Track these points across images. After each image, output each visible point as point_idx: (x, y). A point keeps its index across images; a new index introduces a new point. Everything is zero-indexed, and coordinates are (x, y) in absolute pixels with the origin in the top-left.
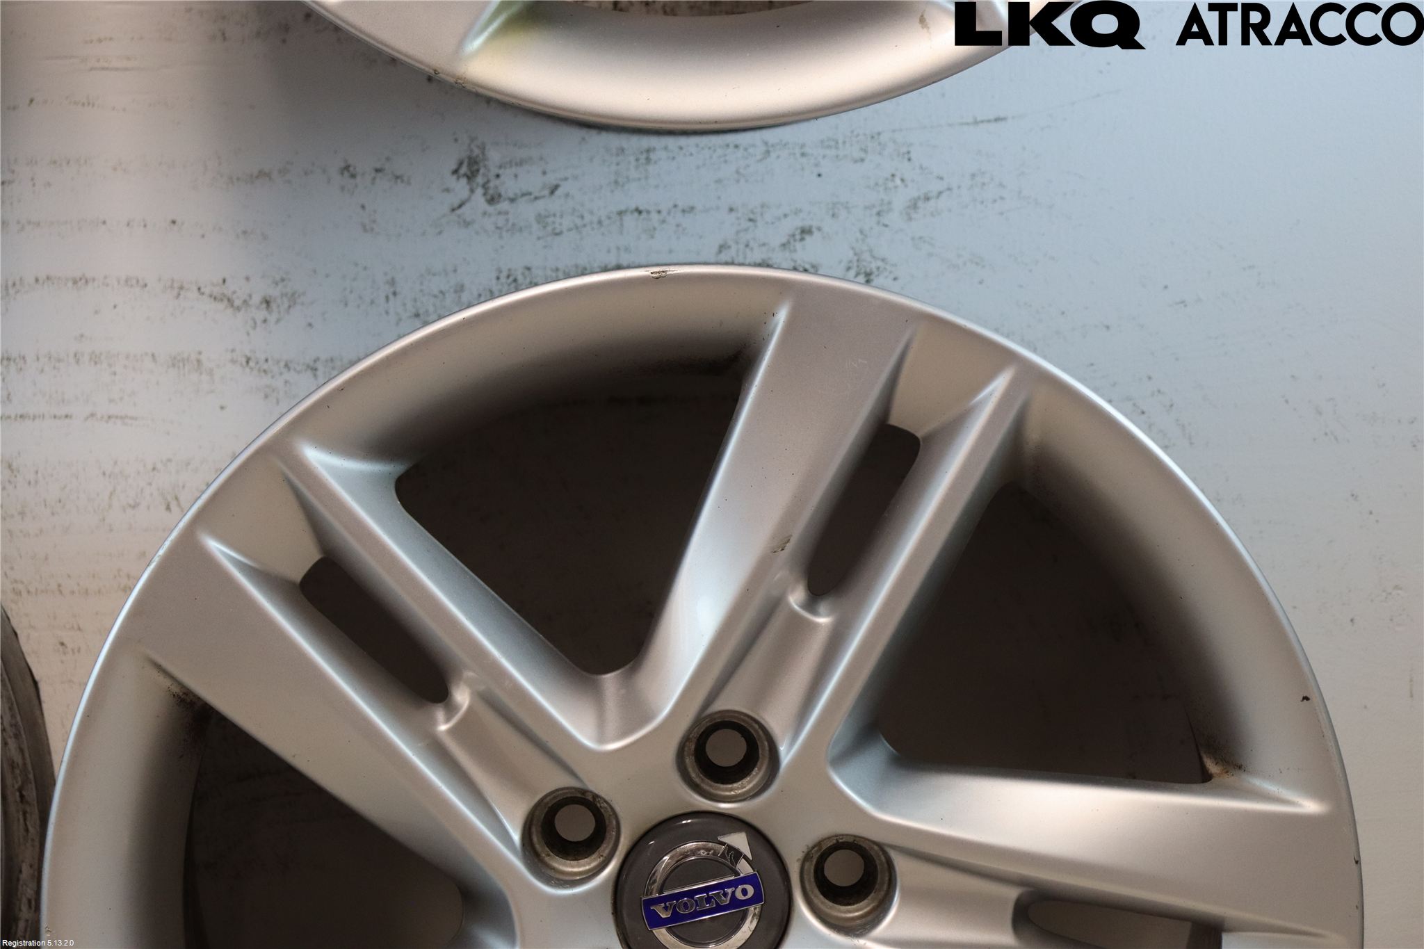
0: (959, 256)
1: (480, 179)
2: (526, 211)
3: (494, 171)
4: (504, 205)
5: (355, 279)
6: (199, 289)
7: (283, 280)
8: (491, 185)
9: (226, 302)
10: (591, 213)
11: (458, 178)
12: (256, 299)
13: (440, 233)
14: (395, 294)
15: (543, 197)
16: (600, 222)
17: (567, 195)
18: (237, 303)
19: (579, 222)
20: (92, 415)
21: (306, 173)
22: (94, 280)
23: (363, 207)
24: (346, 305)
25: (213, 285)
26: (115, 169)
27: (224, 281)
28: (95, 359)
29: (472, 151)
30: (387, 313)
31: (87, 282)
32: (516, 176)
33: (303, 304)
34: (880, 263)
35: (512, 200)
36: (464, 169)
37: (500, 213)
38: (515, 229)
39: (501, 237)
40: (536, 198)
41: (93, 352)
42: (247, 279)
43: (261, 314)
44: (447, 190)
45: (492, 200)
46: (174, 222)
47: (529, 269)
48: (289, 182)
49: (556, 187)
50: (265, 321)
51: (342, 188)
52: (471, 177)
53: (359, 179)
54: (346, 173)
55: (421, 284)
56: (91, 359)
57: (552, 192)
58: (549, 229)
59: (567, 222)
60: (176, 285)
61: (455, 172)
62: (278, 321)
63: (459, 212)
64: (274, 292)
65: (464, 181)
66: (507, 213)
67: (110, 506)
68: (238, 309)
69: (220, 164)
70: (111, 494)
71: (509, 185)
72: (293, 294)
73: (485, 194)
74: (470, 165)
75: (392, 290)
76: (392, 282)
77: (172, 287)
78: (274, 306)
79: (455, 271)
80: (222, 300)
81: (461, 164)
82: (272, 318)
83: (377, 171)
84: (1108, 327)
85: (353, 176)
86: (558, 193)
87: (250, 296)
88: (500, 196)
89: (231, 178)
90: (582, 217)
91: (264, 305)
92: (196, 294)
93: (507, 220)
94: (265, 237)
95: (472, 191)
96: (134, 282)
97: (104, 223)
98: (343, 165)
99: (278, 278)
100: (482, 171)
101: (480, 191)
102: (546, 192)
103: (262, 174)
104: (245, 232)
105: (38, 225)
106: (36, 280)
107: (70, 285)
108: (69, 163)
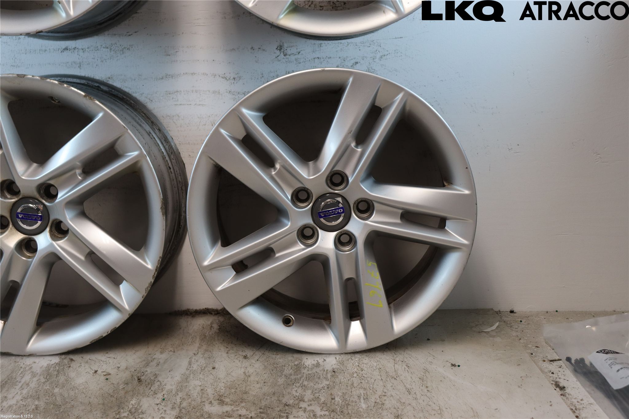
0: (392, 69)
1: (282, 50)
2: (293, 58)
3: (286, 48)
4: (288, 56)
5: (254, 73)
6: (219, 76)
7: (238, 73)
8: (285, 52)
9: (225, 79)
10: (308, 58)
11: (277, 50)
12: (232, 78)
13: (273, 63)
14: (263, 77)
15: (296, 55)
16: (309, 60)
17: (302, 54)
18: (228, 79)
19: (305, 60)
20: (196, 104)
21: (243, 49)
22: (196, 73)
23: (256, 57)
24: (252, 79)
25: (222, 75)
26: (201, 48)
27: (225, 74)
28: (196, 91)
29: (280, 44)
30: (261, 81)
31: (195, 74)
32: (290, 50)
33: (242, 79)
34: (373, 70)
35: (290, 55)
36: (279, 48)
37: (287, 58)
38: (290, 62)
39: (287, 64)
40: (295, 55)
41: (196, 90)
42: (230, 73)
43: (233, 81)
44: (275, 53)
45: (285, 55)
46: (214, 60)
48: (239, 51)
49: (300, 52)
50: (234, 83)
51: (251, 53)
52: (280, 50)
53: (255, 51)
54: (252, 49)
55: (269, 74)
56: (195, 92)
57: (299, 53)
58: (298, 62)
59: (302, 60)
60: (214, 75)
61: (277, 49)
62: (237, 83)
63: (277, 58)
64: (236, 76)
65: (279, 51)
66: (288, 58)
67: (200, 125)
68: (228, 80)
69: (224, 47)
70: (200, 122)
71: (289, 52)
72: (240, 77)
73: (283, 54)
74: (280, 47)
75: (262, 76)
76: (262, 74)
77: (213, 75)
78: (236, 79)
79: (276, 71)
80: (224, 78)
81: (278, 47)
82: (235, 82)
83: (259, 48)
84: (425, 86)
85: (254, 50)
86: (300, 53)
87: (230, 77)
88: (287, 54)
89: (226, 50)
90: (305, 59)
91: (234, 79)
92: (218, 77)
93: (288, 60)
94: (234, 64)
95: (280, 53)
96: (205, 74)
97: (198, 61)
98: (251, 47)
99: (237, 73)
100: (283, 49)
101: (282, 53)
102: (297, 53)
103: (233, 49)
104: (229, 63)
105: (184, 61)
106: (184, 74)
107: (191, 75)
108: (191, 47)
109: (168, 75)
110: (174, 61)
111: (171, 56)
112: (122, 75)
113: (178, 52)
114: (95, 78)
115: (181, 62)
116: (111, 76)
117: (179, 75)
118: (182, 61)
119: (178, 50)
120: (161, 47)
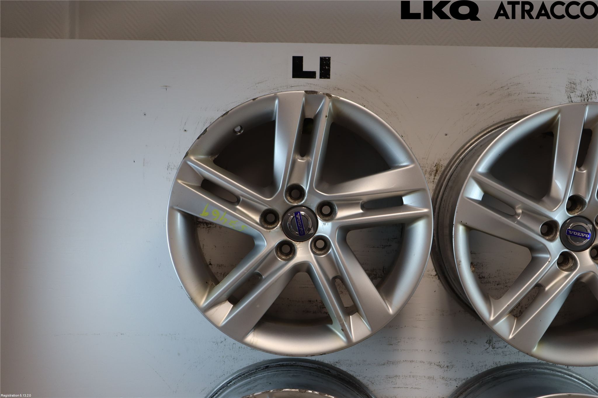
1: (491, 344)
2: (500, 350)
3: (494, 342)
4: (496, 349)
5: (465, 363)
6: (434, 363)
8: (493, 345)
9: (439, 366)
10: (513, 351)
11: (487, 344)
12: (445, 366)
13: (483, 354)
15: (503, 348)
16: (514, 353)
17: (508, 348)
18: (442, 366)
19: (510, 353)
20: (412, 387)
21: (457, 342)
22: (414, 361)
23: (468, 349)
24: (463, 367)
25: (437, 363)
26: (420, 340)
27: (439, 362)
29: (490, 338)
30: (471, 369)
31: (413, 361)
32: (498, 344)
33: (455, 367)
35: (497, 348)
36: (488, 342)
37: (495, 351)
38: (497, 354)
39: (495, 355)
40: (502, 348)
42: (444, 362)
43: (446, 369)
44: (485, 346)
45: (493, 348)
46: (430, 350)
47: (500, 362)
48: (453, 343)
49: (506, 346)
51: (464, 345)
52: (489, 344)
53: (467, 343)
54: (465, 342)
55: (478, 364)
56: (412, 376)
57: (505, 347)
58: (504, 354)
59: (508, 353)
61: (486, 342)
63: (486, 350)
64: (449, 364)
65: (488, 344)
66: (496, 351)
68: (442, 368)
69: (440, 339)
71: (497, 345)
72: (453, 365)
73: (492, 347)
74: (489, 341)
76: (472, 363)
77: (429, 363)
78: (449, 367)
79: (485, 362)
81: (487, 341)
82: (448, 370)
83: (471, 342)
85: (466, 343)
86: (506, 347)
88: (495, 347)
89: (442, 342)
90: (511, 352)
91: (447, 367)
93: (496, 352)
94: (448, 354)
95: (490, 346)
96: (422, 362)
97: (417, 350)
98: (464, 340)
99: (450, 362)
100: (492, 342)
101: (491, 346)
102: (504, 347)
103: (449, 341)
104: (444, 353)
105: (404, 350)
106: (403, 361)
107: (410, 362)
108: (411, 338)
109: (389, 362)
110: (396, 350)
111: (393, 345)
112: (348, 360)
113: (400, 342)
114: (324, 362)
115: (401, 351)
116: (339, 360)
117: (399, 362)
118: (403, 350)
119: (400, 341)
120: (385, 337)
